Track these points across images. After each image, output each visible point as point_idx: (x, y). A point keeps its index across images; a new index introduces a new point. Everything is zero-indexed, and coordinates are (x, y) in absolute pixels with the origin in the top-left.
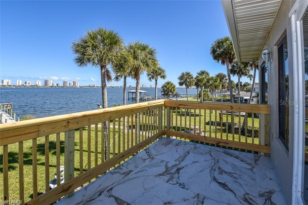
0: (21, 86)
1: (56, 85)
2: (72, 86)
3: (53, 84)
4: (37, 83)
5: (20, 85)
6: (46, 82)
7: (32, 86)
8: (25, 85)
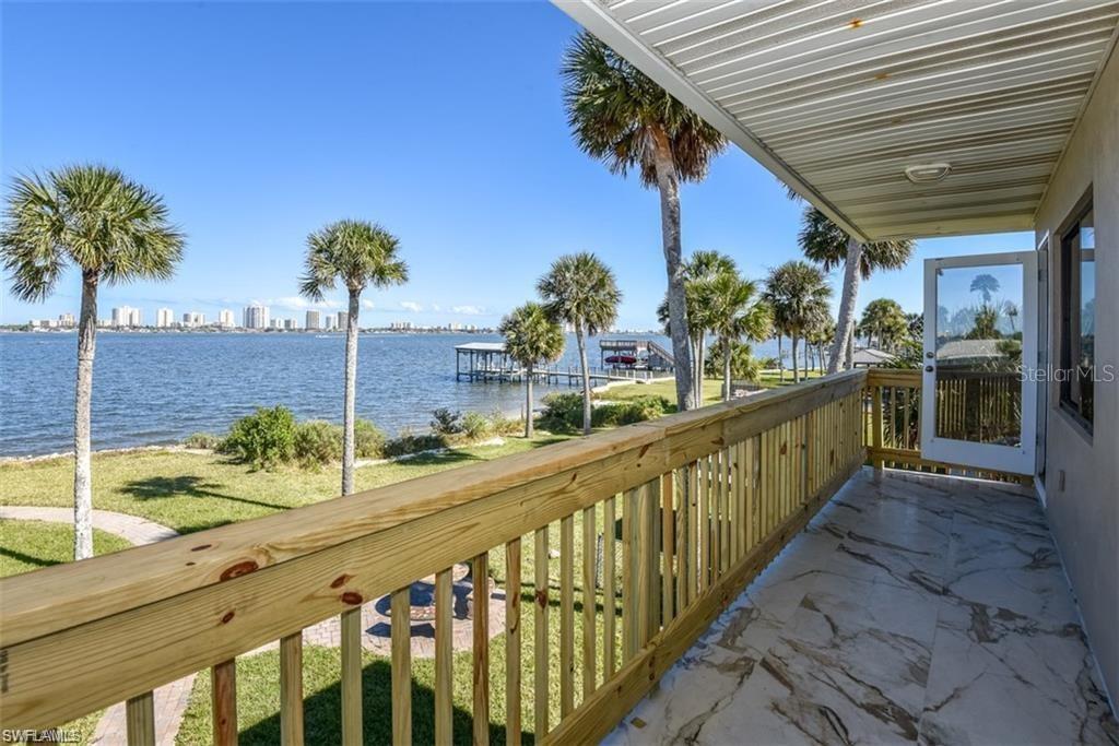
0: (171, 328)
1: (282, 326)
2: (334, 328)
3: (273, 322)
4: (223, 320)
5: (168, 325)
6: (250, 314)
7: (206, 327)
8: (182, 325)
